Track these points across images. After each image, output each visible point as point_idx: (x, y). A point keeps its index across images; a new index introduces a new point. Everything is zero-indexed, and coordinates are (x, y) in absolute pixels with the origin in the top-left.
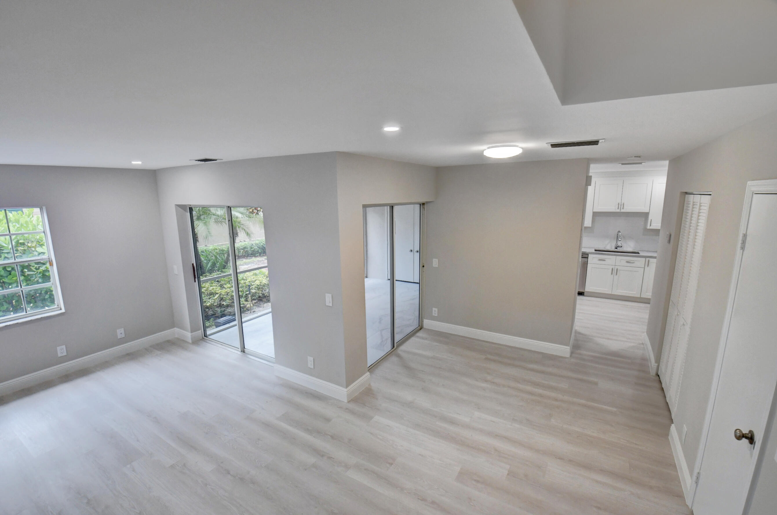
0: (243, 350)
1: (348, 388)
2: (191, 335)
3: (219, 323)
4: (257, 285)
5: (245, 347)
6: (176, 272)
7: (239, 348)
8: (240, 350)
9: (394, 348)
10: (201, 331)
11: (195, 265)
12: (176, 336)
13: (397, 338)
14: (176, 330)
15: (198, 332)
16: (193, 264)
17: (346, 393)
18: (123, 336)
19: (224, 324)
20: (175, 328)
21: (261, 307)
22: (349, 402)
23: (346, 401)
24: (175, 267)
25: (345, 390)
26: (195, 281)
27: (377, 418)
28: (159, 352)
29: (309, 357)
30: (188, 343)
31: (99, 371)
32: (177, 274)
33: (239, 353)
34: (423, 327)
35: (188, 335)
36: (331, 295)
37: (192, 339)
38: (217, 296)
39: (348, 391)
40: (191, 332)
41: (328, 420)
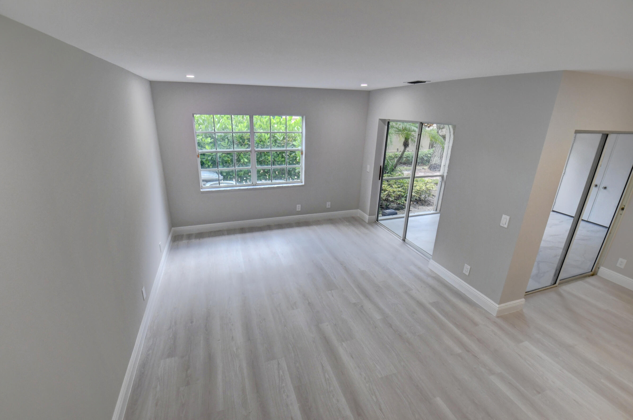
0: (404, 240)
1: (500, 305)
2: (369, 217)
3: (386, 213)
4: (418, 190)
5: (406, 238)
6: (368, 170)
7: (401, 237)
8: (402, 239)
9: (555, 285)
10: (375, 216)
11: (382, 167)
12: (358, 215)
13: (561, 277)
14: (359, 211)
15: (373, 216)
16: (381, 166)
17: (497, 308)
18: (330, 207)
19: (389, 215)
20: (359, 210)
21: (416, 208)
22: (498, 317)
23: (495, 314)
24: (368, 166)
25: (498, 306)
26: (379, 179)
27: (526, 343)
28: (348, 224)
29: (465, 264)
30: (365, 222)
31: (314, 225)
32: (369, 171)
33: (401, 241)
34: (596, 274)
35: (367, 217)
36: (509, 217)
37: (369, 220)
38: (386, 192)
39: (499, 308)
40: (369, 215)
41: (475, 324)
